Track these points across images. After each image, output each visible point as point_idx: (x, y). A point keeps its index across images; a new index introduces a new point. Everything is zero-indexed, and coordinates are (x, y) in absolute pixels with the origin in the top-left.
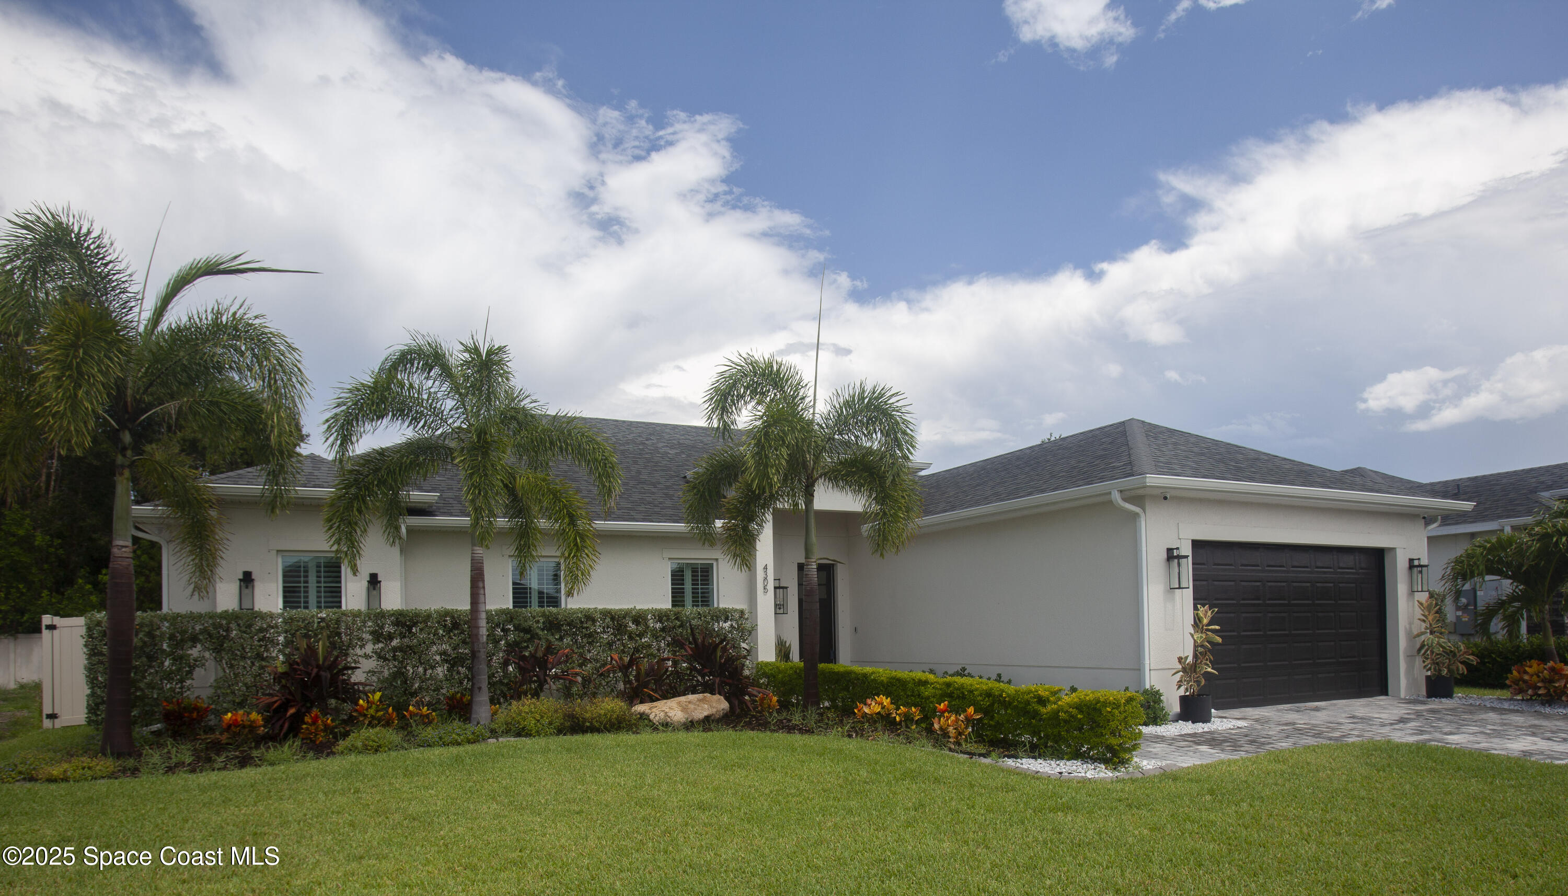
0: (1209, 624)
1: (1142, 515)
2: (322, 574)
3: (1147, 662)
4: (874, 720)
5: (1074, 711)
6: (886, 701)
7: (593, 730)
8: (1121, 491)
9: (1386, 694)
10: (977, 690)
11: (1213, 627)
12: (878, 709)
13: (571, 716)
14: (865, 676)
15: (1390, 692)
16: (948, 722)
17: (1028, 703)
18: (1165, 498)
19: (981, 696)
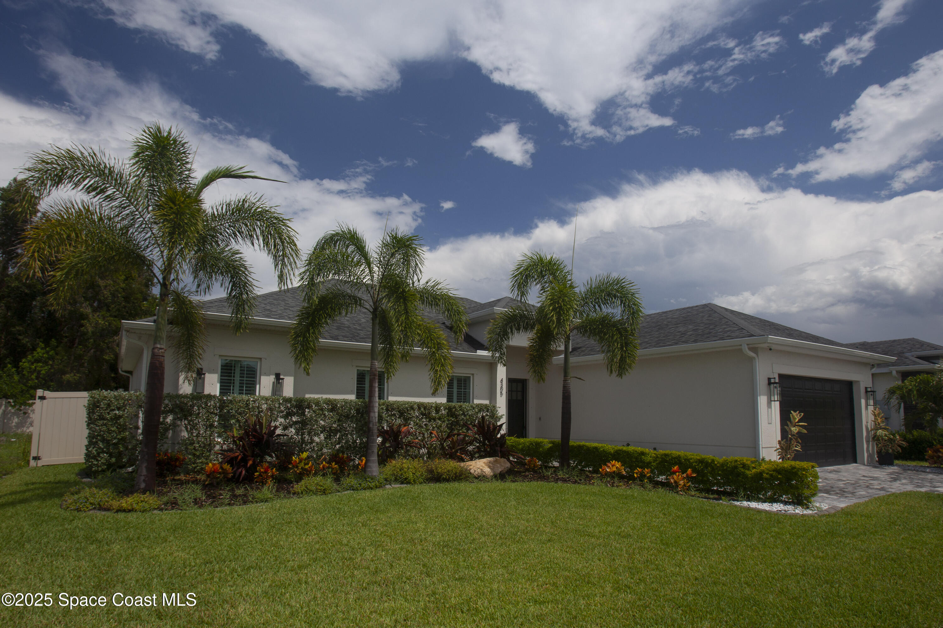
0: (799, 422)
1: (757, 358)
2: (245, 372)
3: (761, 443)
4: (612, 475)
5: (774, 473)
6: (618, 465)
7: (447, 480)
8: (748, 345)
9: (856, 462)
10: (691, 459)
11: (801, 424)
12: (614, 469)
13: (431, 471)
14: (596, 448)
15: (858, 461)
16: (678, 478)
17: (736, 467)
18: (770, 349)
19: (696, 462)
